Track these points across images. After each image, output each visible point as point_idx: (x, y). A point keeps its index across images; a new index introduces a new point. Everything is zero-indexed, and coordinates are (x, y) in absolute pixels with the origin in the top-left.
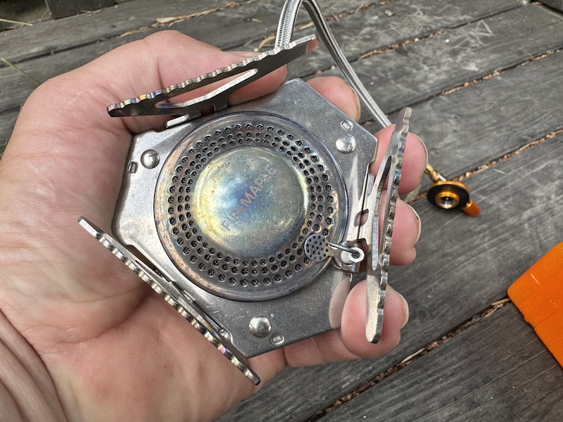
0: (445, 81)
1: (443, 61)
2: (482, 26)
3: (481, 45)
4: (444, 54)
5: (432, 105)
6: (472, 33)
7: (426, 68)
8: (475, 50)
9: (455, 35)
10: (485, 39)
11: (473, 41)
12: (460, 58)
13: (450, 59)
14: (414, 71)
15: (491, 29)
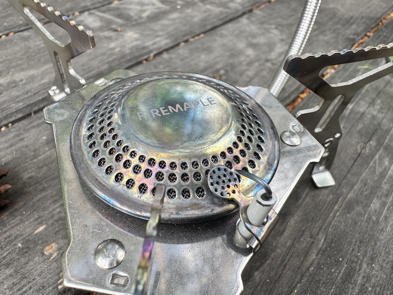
5: (248, 18)
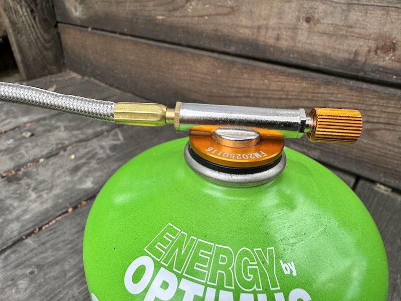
0: (47, 210)
1: (59, 181)
2: (116, 135)
3: (108, 155)
4: (64, 172)
6: (103, 143)
7: (34, 195)
8: (101, 161)
9: (85, 148)
10: (114, 148)
11: (101, 152)
12: (80, 174)
13: (68, 178)
14: (16, 204)
15: (123, 136)
